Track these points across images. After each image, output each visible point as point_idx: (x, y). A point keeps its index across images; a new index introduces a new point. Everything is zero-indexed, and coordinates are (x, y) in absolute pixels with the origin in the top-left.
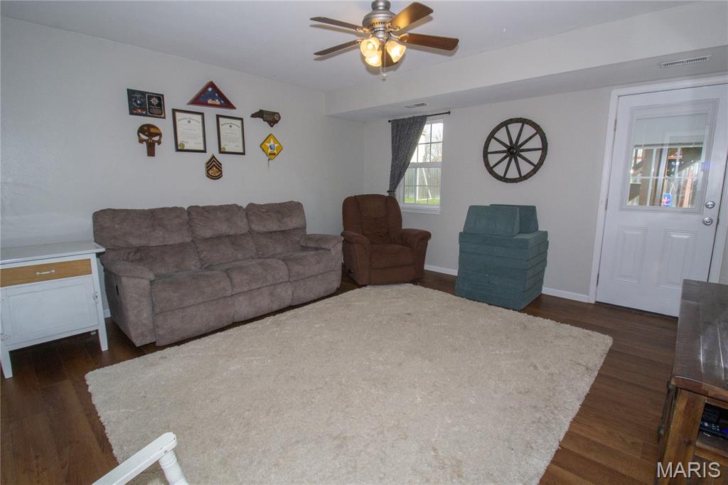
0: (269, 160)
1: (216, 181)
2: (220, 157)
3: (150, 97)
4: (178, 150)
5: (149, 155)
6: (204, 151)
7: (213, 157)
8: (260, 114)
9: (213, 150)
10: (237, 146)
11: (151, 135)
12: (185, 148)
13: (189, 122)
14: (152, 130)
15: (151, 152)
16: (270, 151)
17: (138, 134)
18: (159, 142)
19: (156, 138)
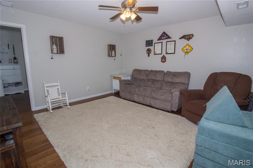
0: (185, 55)
1: (164, 63)
2: (166, 55)
3: (150, 41)
4: (154, 54)
5: (148, 56)
6: (161, 54)
7: (164, 55)
8: (184, 37)
9: (164, 53)
10: (173, 51)
11: (149, 51)
12: (156, 54)
13: (158, 46)
14: (149, 50)
15: (149, 56)
16: (186, 51)
17: (147, 52)
18: (151, 53)
19: (150, 52)
